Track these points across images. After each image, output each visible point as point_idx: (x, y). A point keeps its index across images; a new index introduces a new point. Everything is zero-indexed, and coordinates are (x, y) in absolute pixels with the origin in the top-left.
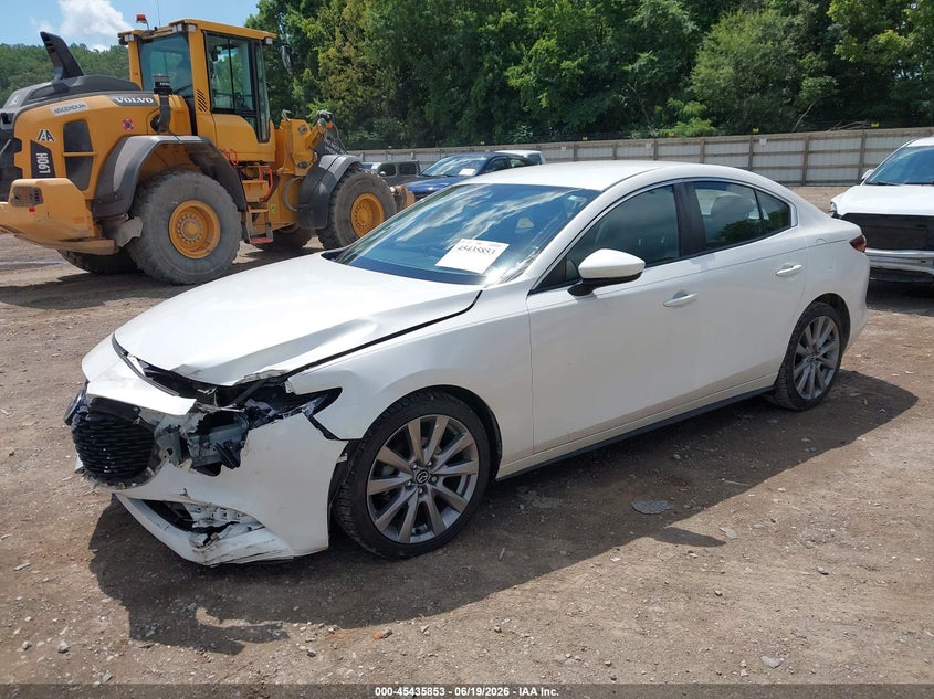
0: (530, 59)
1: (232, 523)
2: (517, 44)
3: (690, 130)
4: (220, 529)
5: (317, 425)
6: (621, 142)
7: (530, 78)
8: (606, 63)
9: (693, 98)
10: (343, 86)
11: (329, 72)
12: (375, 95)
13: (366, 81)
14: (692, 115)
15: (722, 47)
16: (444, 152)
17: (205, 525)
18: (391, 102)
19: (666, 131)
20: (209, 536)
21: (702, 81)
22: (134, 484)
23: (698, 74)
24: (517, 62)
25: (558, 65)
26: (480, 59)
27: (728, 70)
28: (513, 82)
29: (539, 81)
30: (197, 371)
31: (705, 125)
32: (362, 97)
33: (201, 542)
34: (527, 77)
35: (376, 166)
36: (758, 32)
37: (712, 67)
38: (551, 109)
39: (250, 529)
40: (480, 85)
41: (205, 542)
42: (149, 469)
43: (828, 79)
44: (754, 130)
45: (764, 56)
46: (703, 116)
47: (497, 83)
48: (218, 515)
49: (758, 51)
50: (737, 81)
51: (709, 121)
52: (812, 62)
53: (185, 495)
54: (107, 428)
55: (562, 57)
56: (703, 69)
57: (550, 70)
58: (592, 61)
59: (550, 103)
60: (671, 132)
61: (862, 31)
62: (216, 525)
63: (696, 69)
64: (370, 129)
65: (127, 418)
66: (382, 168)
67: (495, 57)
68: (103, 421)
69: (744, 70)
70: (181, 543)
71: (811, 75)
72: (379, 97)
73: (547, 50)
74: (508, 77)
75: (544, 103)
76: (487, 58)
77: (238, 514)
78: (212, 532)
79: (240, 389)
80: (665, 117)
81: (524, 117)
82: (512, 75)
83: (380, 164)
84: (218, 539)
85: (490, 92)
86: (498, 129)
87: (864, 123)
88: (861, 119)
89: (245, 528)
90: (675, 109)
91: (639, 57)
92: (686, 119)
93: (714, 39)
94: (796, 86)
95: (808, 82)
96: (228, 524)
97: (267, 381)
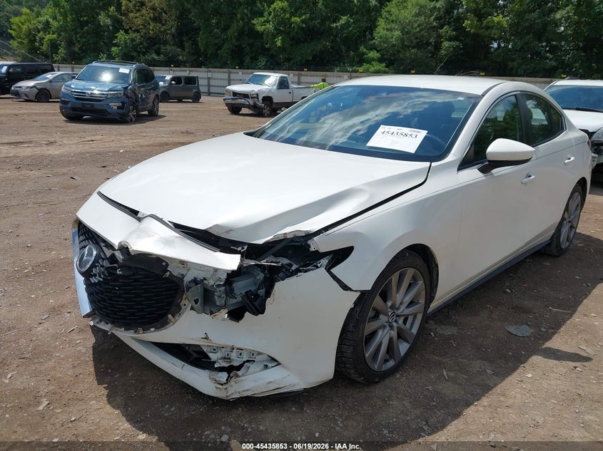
0: (270, 14)
1: (248, 361)
2: (261, 3)
3: (372, 69)
4: (239, 368)
5: (334, 277)
6: (328, 73)
7: (270, 26)
8: (319, 21)
9: (373, 48)
10: (139, 21)
11: (129, 11)
12: (162, 30)
13: (155, 19)
14: (373, 59)
15: (393, 18)
16: (210, 72)
17: (225, 365)
18: (173, 36)
19: (358, 68)
20: (229, 374)
21: (381, 38)
22: (152, 329)
23: (379, 33)
24: (261, 15)
25: (289, 19)
26: (235, 11)
27: (397, 33)
28: (259, 28)
29: (276, 29)
30: (230, 230)
31: (382, 66)
32: (152, 30)
33: (224, 380)
34: (268, 25)
35: (168, 78)
36: (416, 10)
37: (388, 30)
38: (283, 49)
39: (266, 367)
40: (235, 28)
41: (227, 380)
42: (170, 316)
43: (457, 43)
44: (412, 72)
45: (419, 26)
46: (380, 60)
47: (246, 29)
48: (234, 355)
49: (416, 22)
50: (402, 41)
51: (384, 64)
52: (447, 32)
53: (207, 338)
54: (136, 280)
55: (292, 14)
56: (382, 31)
57: (283, 22)
58: (311, 19)
59: (282, 44)
60: (361, 69)
61: (480, 15)
62: (236, 364)
63: (377, 29)
64: (158, 53)
65: (157, 272)
66: (173, 79)
67: (246, 11)
68: (133, 275)
69: (407, 33)
70: (200, 380)
71: (447, 40)
72: (165, 30)
73: (282, 9)
74: (254, 24)
75: (279, 44)
76: (240, 11)
77: (252, 353)
78: (231, 370)
79: (268, 246)
80: (357, 59)
81: (265, 51)
82: (258, 23)
83: (171, 76)
84: (237, 376)
85: (241, 34)
86: (247, 60)
87: (476, 72)
88: (475, 69)
89: (262, 366)
90: (363, 54)
91: (341, 18)
92: (369, 61)
93: (389, 12)
94: (438, 46)
95: (446, 44)
96: (245, 362)
97: (292, 240)
